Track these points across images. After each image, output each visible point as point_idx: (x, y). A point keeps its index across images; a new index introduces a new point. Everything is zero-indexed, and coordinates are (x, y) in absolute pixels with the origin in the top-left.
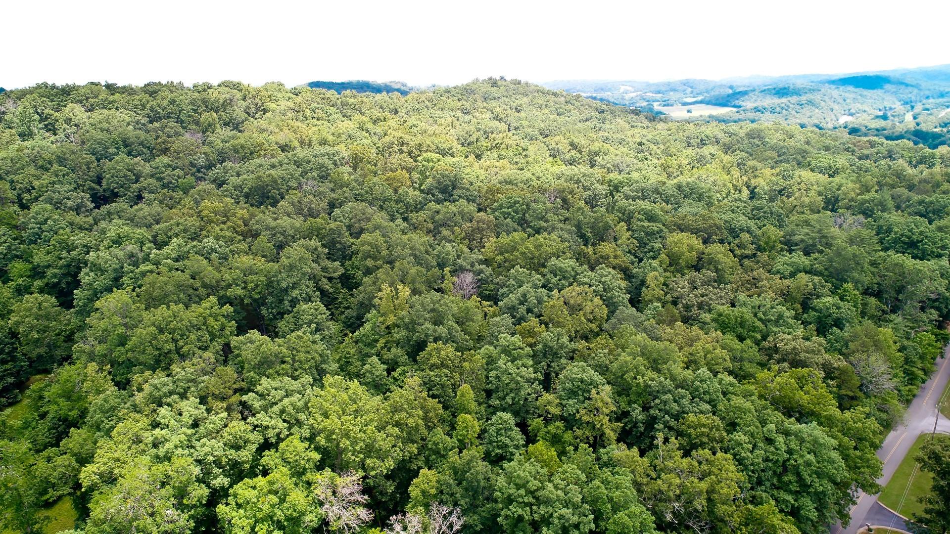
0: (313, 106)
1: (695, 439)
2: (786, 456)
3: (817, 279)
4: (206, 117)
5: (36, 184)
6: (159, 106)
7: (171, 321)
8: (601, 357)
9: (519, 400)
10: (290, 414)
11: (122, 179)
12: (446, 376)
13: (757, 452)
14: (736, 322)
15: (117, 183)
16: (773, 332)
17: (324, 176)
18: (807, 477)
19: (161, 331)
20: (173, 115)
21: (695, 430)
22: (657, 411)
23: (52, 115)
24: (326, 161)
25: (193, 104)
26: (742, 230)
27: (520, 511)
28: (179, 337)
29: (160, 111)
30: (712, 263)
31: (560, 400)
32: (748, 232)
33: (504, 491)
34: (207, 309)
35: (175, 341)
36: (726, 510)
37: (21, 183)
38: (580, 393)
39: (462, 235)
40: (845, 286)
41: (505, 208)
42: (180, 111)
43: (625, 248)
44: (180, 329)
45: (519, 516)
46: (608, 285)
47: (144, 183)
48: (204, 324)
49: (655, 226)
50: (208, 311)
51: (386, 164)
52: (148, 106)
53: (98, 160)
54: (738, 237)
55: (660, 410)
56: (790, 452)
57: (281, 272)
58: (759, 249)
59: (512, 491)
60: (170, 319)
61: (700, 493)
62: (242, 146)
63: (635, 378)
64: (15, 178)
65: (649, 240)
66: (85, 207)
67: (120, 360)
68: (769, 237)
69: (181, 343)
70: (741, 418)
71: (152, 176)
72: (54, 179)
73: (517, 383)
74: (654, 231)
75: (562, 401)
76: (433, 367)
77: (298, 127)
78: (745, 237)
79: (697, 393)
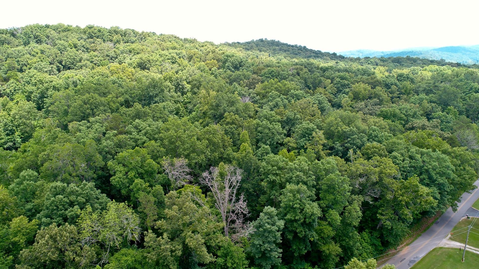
0: (170, 39)
1: (371, 155)
2: (422, 164)
3: (433, 105)
4: (115, 37)
5: (30, 62)
6: (93, 32)
7: (90, 100)
8: (318, 122)
9: (274, 143)
10: (150, 134)
11: (72, 60)
12: (234, 128)
13: (405, 162)
14: (391, 114)
15: (70, 62)
16: (411, 120)
17: (174, 62)
18: (434, 175)
19: (85, 104)
20: (100, 37)
21: (370, 150)
22: (349, 144)
23: (40, 36)
24: (175, 55)
25: (110, 33)
26: (392, 85)
27: (274, 178)
28: (94, 108)
29: (93, 34)
30: (377, 96)
31: (296, 140)
32: (396, 85)
33: (265, 168)
34: (110, 98)
35: (92, 110)
36: (390, 181)
37: (22, 62)
38: (307, 135)
39: (244, 85)
40: (449, 107)
41: (267, 74)
42: (103, 35)
43: (330, 91)
44: (95, 103)
45: (273, 180)
46: (321, 101)
47: (83, 63)
48: (108, 104)
49: (346, 82)
50: (110, 99)
51: (206, 58)
52: (87, 32)
53: (61, 53)
54: (390, 88)
55: (351, 144)
56: (424, 161)
57: (149, 88)
58: (401, 93)
59: (270, 168)
60: (90, 98)
61: (374, 173)
62: (133, 49)
63: (337, 129)
64: (20, 59)
65: (342, 88)
66: (54, 72)
67: (64, 123)
68: (406, 88)
69: (95, 110)
70: (396, 147)
71: (88, 60)
72: (39, 60)
73: (273, 134)
74: (345, 84)
75: (297, 141)
76: (228, 124)
77: (162, 44)
78: (393, 87)
79: (371, 137)
